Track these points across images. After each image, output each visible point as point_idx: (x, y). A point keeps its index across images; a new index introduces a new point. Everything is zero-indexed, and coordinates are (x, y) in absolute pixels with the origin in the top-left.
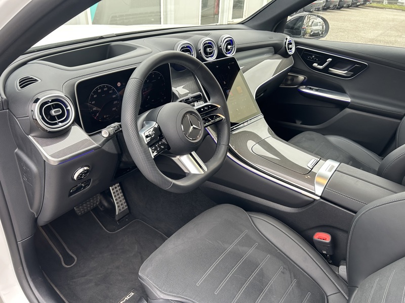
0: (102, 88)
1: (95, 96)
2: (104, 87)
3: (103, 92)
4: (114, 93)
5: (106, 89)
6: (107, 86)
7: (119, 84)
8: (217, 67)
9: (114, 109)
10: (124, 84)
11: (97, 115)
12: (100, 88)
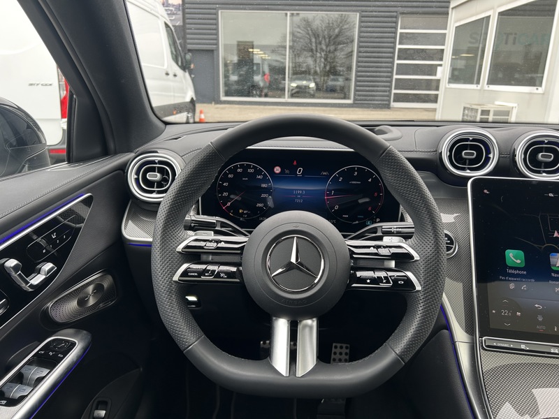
0: (245, 168)
1: (230, 176)
2: (249, 166)
3: (245, 173)
4: (265, 180)
5: (251, 171)
6: (254, 167)
7: (277, 170)
8: (551, 195)
9: (260, 205)
10: (287, 171)
11: (229, 204)
12: (242, 166)
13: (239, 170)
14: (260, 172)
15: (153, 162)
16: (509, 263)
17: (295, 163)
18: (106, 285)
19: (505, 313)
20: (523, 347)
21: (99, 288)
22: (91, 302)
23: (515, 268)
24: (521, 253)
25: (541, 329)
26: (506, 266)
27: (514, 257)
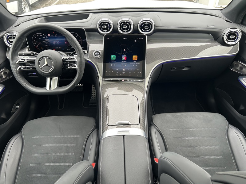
1: (35, 38)
2: (40, 34)
3: (39, 37)
4: (46, 38)
6: (42, 35)
7: (49, 35)
8: (125, 39)
9: (46, 46)
10: (52, 35)
11: (37, 46)
12: (38, 35)
13: (37, 36)
14: (44, 36)
15: (11, 35)
16: (112, 59)
17: (54, 33)
18: (7, 72)
19: (109, 72)
20: (112, 80)
21: (5, 73)
22: (4, 77)
23: (113, 60)
24: (115, 56)
25: (117, 75)
26: (111, 60)
27: (113, 57)
